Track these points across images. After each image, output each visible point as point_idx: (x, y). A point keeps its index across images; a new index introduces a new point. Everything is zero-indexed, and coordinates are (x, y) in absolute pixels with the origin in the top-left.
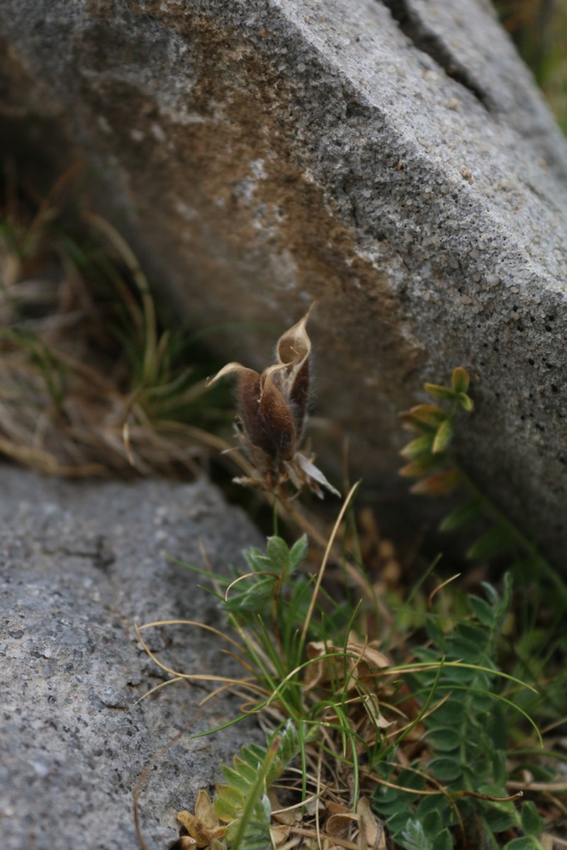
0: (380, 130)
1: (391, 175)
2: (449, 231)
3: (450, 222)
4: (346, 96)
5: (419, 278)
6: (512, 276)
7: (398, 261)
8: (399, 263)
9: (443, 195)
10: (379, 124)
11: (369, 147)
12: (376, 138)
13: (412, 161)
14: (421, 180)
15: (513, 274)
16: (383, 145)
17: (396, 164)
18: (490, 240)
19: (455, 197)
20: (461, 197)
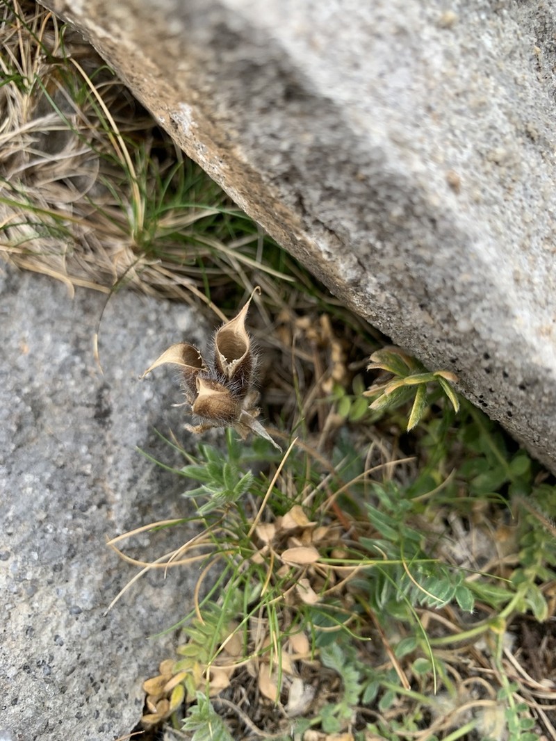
0: (334, 128)
1: (348, 184)
2: (419, 260)
3: (422, 252)
4: (282, 75)
5: (374, 280)
6: (490, 330)
7: (351, 260)
8: (352, 263)
9: (418, 217)
10: (331, 120)
11: (317, 148)
12: (327, 139)
13: (378, 174)
14: (389, 198)
15: (493, 327)
16: (336, 149)
17: (355, 174)
18: (472, 284)
19: (433, 221)
20: (442, 225)
